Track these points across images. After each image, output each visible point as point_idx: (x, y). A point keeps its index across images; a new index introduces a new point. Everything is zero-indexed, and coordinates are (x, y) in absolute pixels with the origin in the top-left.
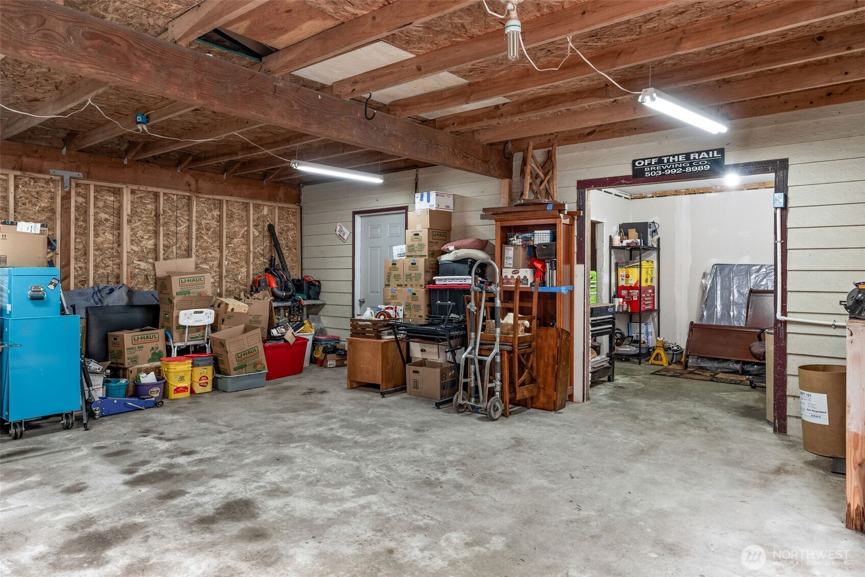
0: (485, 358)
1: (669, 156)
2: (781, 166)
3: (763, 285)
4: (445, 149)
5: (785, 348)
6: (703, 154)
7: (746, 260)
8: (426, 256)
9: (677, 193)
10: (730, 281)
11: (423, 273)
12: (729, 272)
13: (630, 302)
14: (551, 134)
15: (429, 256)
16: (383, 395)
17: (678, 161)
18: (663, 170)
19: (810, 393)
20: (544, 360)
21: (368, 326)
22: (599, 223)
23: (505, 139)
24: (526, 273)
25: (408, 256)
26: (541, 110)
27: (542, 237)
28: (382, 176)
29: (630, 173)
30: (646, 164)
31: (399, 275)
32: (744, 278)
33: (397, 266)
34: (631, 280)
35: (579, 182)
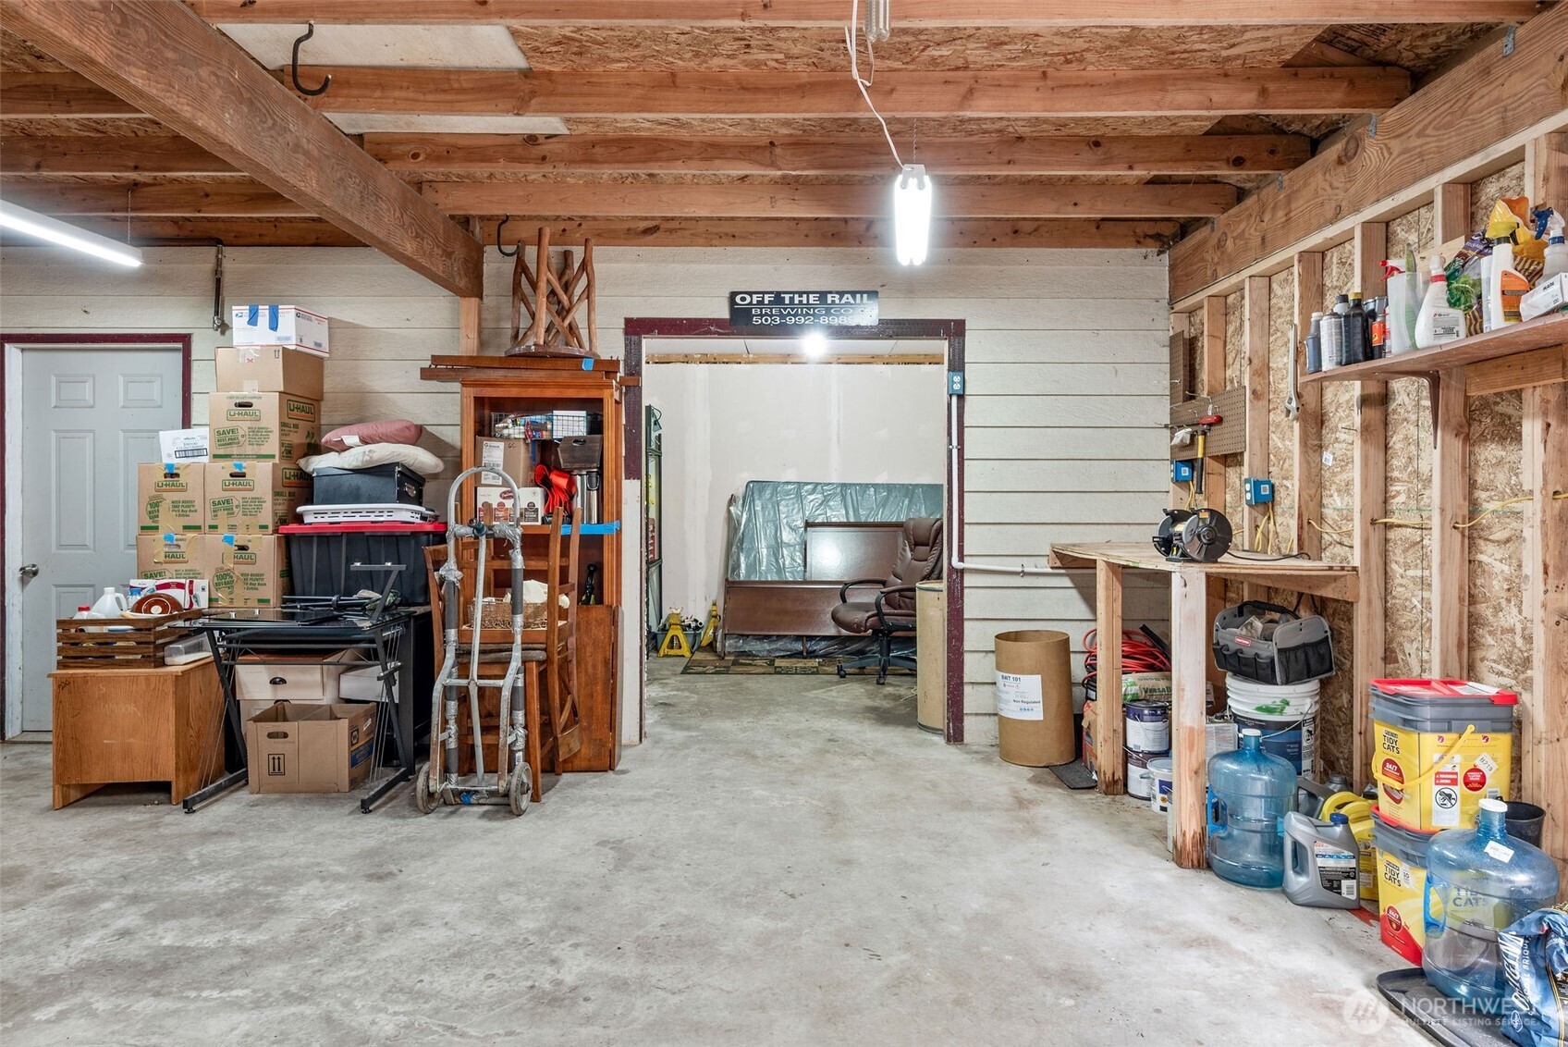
0: (499, 683)
1: (794, 293)
2: (954, 330)
3: (822, 514)
4: (389, 210)
5: (961, 611)
6: (846, 296)
8: (273, 456)
9: (687, 359)
10: (775, 508)
11: (268, 498)
12: (772, 493)
14: (570, 219)
15: (282, 457)
16: (188, 807)
17: (808, 304)
18: (782, 316)
19: (1018, 676)
20: (586, 672)
21: (123, 636)
23: (500, 213)
24: (532, 496)
25: (215, 456)
26: (632, 165)
27: (568, 424)
28: (139, 250)
29: (725, 314)
30: (755, 302)
31: (189, 504)
32: (794, 504)
33: (182, 480)
35: (629, 322)
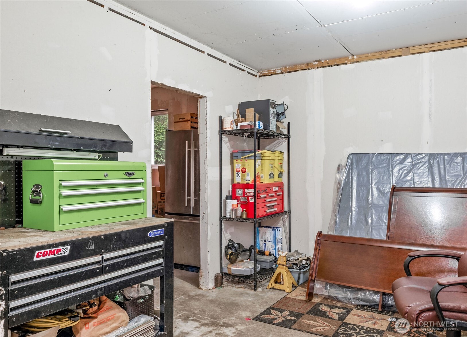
3: (408, 181)
7: (387, 149)
10: (369, 175)
12: (368, 164)
13: (246, 206)
22: (202, 97)
32: (384, 172)
34: (248, 175)
